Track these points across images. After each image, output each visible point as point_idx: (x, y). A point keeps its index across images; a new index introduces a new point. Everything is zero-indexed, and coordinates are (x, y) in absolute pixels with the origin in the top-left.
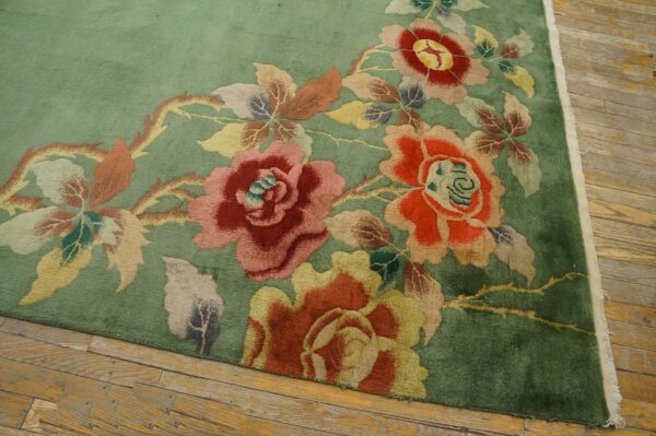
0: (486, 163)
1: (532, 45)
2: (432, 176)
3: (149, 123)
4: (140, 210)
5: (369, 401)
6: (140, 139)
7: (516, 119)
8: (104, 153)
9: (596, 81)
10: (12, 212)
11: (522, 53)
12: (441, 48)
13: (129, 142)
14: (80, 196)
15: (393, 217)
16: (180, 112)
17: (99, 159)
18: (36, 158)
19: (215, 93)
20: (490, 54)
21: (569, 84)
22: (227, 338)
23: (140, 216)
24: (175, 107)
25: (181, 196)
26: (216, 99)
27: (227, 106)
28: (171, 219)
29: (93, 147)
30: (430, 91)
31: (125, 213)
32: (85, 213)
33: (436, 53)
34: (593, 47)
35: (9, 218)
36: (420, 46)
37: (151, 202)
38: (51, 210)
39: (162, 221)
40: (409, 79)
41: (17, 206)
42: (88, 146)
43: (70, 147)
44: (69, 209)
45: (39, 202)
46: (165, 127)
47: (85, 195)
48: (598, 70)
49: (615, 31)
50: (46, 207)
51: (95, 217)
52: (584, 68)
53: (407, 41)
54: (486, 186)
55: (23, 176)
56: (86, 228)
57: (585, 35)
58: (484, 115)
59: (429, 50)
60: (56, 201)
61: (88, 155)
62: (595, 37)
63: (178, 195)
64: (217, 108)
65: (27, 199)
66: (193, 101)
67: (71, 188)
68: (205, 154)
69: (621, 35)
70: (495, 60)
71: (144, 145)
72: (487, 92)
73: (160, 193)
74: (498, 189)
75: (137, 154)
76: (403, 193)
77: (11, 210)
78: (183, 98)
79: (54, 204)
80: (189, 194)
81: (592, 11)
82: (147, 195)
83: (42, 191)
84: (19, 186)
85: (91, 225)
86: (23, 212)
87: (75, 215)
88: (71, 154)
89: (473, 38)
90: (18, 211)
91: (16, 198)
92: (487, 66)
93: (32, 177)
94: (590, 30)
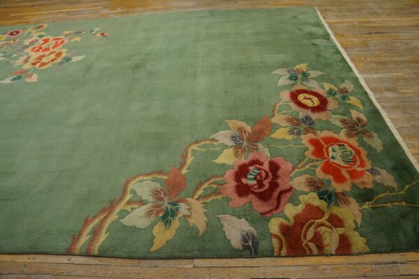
0: (353, 141)
1: (353, 86)
2: (331, 154)
3: (185, 157)
4: (196, 197)
5: (342, 259)
6: (182, 165)
7: (359, 120)
8: (166, 174)
9: (389, 95)
10: (130, 210)
11: (350, 90)
12: (311, 96)
13: (178, 167)
14: (162, 196)
15: (320, 175)
16: (198, 149)
17: (165, 177)
18: (132, 183)
19: (211, 137)
20: (335, 94)
21: (377, 99)
22: (263, 245)
23: (197, 199)
24: (195, 147)
25: (215, 186)
26: (213, 140)
27: (220, 142)
28: (214, 198)
29: (160, 173)
30: (315, 116)
31: (189, 199)
32: (168, 203)
33: (310, 99)
34: (382, 80)
35: (129, 213)
36: (301, 97)
37: (200, 192)
38: (149, 205)
39: (210, 200)
40: (302, 113)
41: (131, 206)
42: (157, 172)
43: (147, 175)
44: (159, 203)
45: (142, 203)
46: (193, 157)
47: (165, 194)
48: (389, 90)
49: (389, 71)
50: (146, 204)
51: (174, 204)
52: (381, 91)
53: (294, 96)
54: (358, 152)
55: (129, 192)
56: (171, 210)
57: (376, 76)
58: (343, 121)
59: (306, 98)
60: (151, 200)
61: (159, 177)
62: (381, 75)
63: (213, 186)
64: (216, 144)
65: (135, 202)
66: (202, 143)
67: (156, 193)
68: (218, 165)
69: (393, 72)
70: (339, 96)
71: (186, 167)
72: (341, 111)
73: (203, 187)
74: (364, 153)
75: (184, 171)
76: (320, 163)
77: (129, 208)
78: (197, 142)
79: (150, 202)
80: (218, 184)
81: (374, 64)
82: (197, 189)
83: (141, 197)
84: (128, 197)
85: (174, 208)
86: (135, 209)
87: (163, 205)
88: (149, 178)
89: (324, 89)
90: (133, 209)
91: (129, 203)
92: (336, 99)
93: (133, 192)
94: (376, 73)
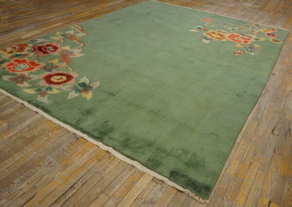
0: (19, 73)
1: (39, 101)
2: (26, 65)
11: (39, 96)
15: (26, 58)
20: (47, 89)
30: (47, 73)
33: (59, 80)
36: (64, 78)
53: (69, 77)
54: (13, 71)
58: (30, 78)
59: (62, 79)
70: (44, 89)
74: (11, 72)
76: (28, 61)
81: (36, 135)
89: (56, 89)
94: (29, 126)
